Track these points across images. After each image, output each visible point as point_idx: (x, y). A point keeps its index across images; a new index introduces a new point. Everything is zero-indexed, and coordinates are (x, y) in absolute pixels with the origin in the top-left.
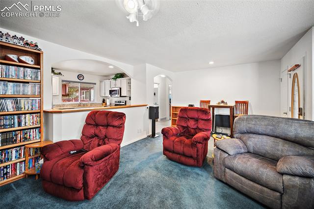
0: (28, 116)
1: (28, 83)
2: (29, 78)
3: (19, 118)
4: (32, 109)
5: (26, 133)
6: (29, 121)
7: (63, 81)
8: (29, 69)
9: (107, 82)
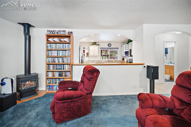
0: (66, 65)
1: (66, 50)
2: (67, 48)
3: (63, 66)
4: (68, 63)
5: (66, 73)
6: (67, 67)
7: (101, 48)
8: (66, 44)
9: (124, 46)
